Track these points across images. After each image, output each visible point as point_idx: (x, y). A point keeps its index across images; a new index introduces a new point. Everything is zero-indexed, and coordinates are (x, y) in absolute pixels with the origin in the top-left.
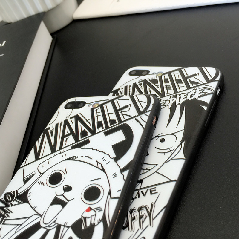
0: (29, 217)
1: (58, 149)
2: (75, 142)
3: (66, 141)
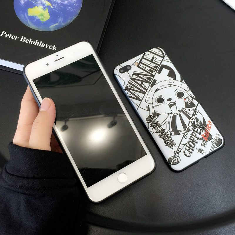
0: (168, 117)
1: (145, 91)
2: (149, 84)
3: (145, 86)
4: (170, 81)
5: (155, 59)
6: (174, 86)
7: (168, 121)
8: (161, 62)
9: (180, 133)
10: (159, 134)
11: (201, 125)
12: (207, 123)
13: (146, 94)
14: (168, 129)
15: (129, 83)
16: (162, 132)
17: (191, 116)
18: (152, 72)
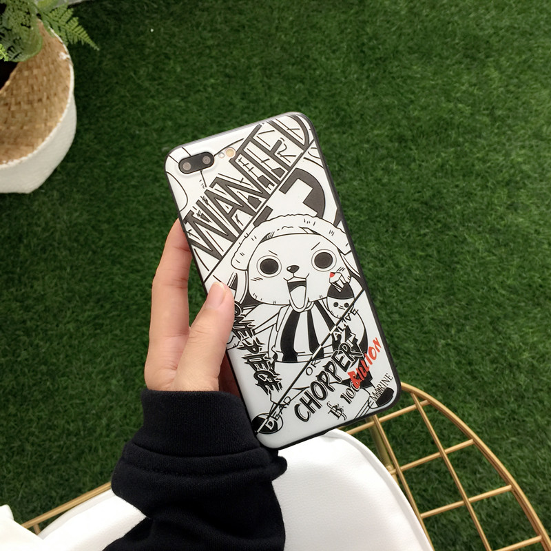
0: (279, 313)
1: (237, 234)
2: (252, 217)
3: (238, 221)
4: (308, 218)
5: (282, 148)
6: (315, 233)
7: (276, 324)
8: (295, 158)
9: (299, 359)
10: (247, 352)
11: (355, 347)
12: (370, 344)
13: (237, 245)
14: (272, 344)
15: (198, 203)
16: (254, 349)
17: (335, 321)
18: (267, 183)
